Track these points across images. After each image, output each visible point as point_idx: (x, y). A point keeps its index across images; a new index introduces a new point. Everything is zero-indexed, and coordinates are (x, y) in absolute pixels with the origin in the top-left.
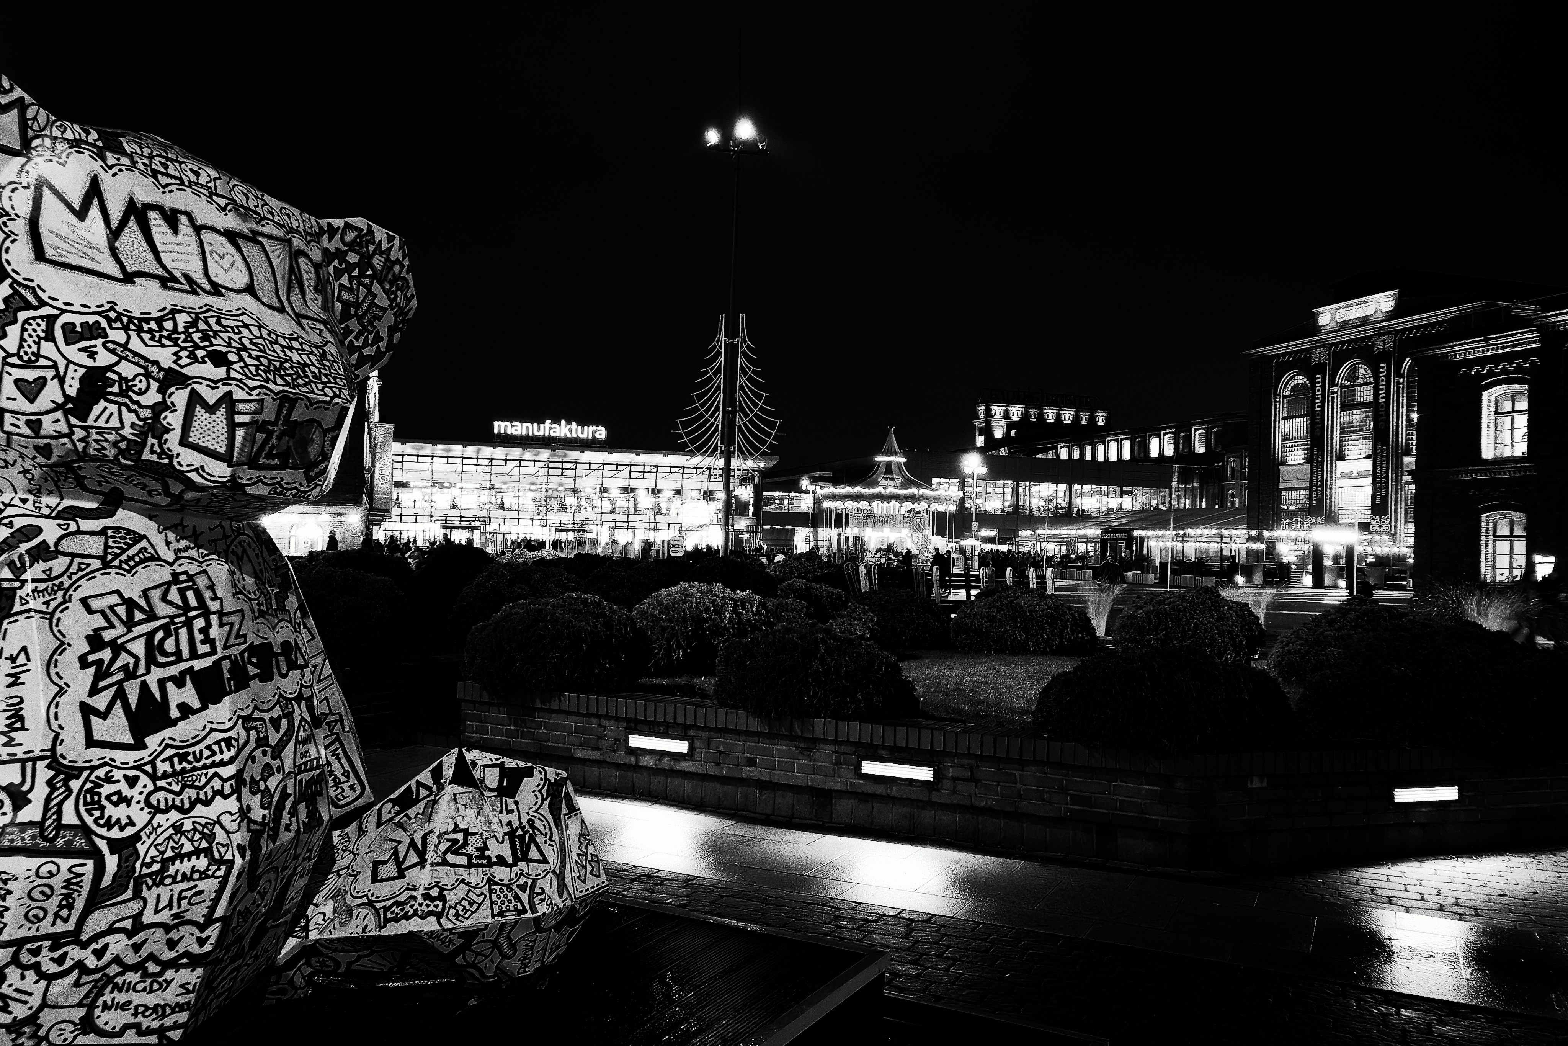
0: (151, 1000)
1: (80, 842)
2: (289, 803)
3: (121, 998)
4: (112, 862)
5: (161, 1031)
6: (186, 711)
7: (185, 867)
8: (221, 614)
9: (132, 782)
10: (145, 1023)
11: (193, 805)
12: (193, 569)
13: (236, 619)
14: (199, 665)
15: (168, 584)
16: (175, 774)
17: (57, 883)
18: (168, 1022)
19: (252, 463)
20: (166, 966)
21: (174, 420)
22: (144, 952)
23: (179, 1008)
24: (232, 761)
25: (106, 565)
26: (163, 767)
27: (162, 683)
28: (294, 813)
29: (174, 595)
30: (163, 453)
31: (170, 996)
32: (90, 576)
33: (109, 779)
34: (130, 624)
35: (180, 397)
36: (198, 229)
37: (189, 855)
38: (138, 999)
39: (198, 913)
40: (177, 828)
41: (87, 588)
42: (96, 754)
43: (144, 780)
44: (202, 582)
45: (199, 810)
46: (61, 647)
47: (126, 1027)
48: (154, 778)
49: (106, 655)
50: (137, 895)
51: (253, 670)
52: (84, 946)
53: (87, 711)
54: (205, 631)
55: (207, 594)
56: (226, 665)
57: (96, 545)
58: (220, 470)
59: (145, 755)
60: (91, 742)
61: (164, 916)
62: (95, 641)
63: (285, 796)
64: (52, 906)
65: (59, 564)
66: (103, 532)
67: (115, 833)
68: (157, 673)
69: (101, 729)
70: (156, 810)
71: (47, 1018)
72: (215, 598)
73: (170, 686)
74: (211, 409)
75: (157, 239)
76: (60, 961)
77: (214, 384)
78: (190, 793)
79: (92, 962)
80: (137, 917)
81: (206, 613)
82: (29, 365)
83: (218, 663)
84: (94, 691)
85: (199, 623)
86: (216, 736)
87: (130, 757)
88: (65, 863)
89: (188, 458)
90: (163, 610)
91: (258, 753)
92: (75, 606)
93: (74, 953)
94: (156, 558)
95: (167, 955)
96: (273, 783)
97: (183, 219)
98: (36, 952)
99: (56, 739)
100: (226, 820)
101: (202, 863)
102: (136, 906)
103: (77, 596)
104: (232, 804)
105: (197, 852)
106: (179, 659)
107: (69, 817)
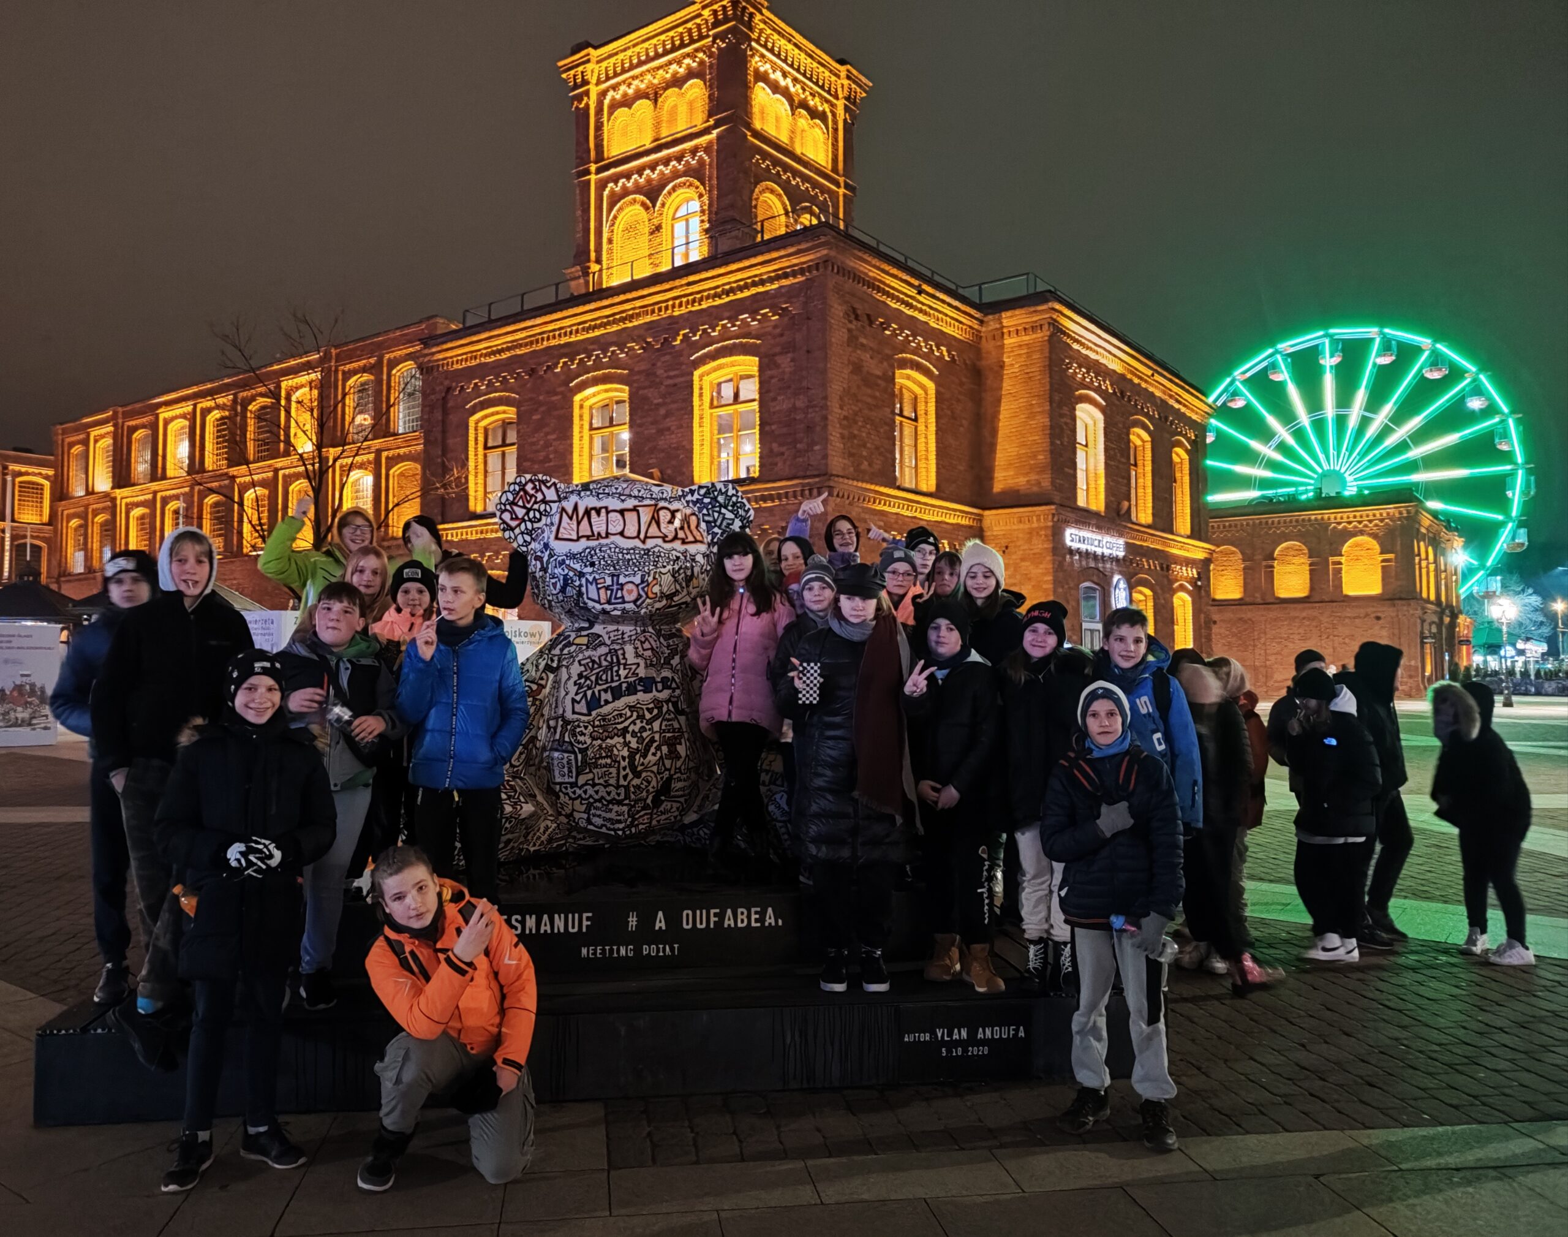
0: (608, 815)
1: (570, 748)
2: (655, 745)
3: (598, 812)
4: (579, 756)
5: (614, 830)
6: (607, 702)
7: (603, 761)
8: (625, 665)
9: (586, 727)
10: (609, 825)
11: (607, 738)
12: (617, 647)
13: (634, 667)
14: (614, 685)
15: (606, 654)
16: (601, 726)
17: (565, 761)
18: (617, 826)
19: (609, 602)
20: (610, 802)
21: (584, 589)
22: (600, 794)
23: (619, 822)
24: (622, 722)
25: (588, 648)
26: (597, 723)
27: (599, 691)
28: (658, 748)
29: (609, 658)
30: (585, 603)
31: (612, 815)
32: (582, 652)
33: (579, 726)
34: (592, 669)
35: (583, 581)
36: (608, 512)
37: (604, 758)
38: (604, 814)
39: (613, 781)
40: (600, 746)
41: (581, 656)
42: (576, 716)
43: (590, 727)
44: (620, 652)
45: (608, 741)
46: (569, 678)
47: (603, 825)
48: (593, 727)
49: (582, 681)
50: (591, 771)
51: (639, 688)
52: (580, 788)
53: (574, 701)
54: (617, 671)
55: (621, 657)
56: (624, 685)
57: (585, 640)
58: (598, 607)
59: (590, 718)
60: (574, 712)
61: (601, 781)
62: (580, 676)
63: (652, 740)
64: (566, 770)
65: (573, 648)
66: (587, 635)
67: (580, 746)
68: (598, 688)
69: (578, 708)
70: (593, 739)
71: (577, 815)
72: (624, 658)
73: (602, 693)
74: (591, 583)
75: (592, 520)
76: (574, 793)
77: (591, 574)
78: (606, 734)
79: (583, 796)
80: (593, 779)
81: (619, 664)
82: (554, 578)
83: (620, 685)
84: (577, 694)
85: (615, 668)
86: (616, 713)
87: (586, 718)
88: (566, 755)
89: (590, 604)
90: (604, 663)
91: (638, 722)
92: (576, 663)
93: (579, 792)
94: (604, 644)
95: (608, 798)
96: (645, 735)
97: (603, 511)
98: (566, 788)
99: (564, 711)
100: (618, 746)
101: (609, 761)
102: (591, 776)
103: (577, 659)
104: (621, 740)
105: (607, 757)
106: (607, 683)
107: (567, 739)
